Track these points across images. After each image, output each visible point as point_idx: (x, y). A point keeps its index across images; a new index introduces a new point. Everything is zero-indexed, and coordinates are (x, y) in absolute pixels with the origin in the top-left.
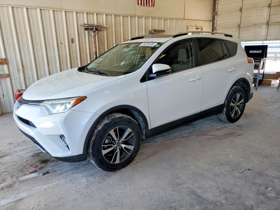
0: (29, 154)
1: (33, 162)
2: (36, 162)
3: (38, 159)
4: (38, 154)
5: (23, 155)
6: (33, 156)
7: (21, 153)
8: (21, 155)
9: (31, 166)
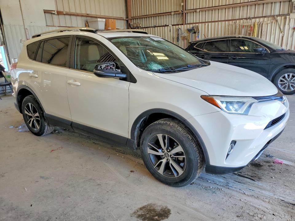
0: (261, 184)
1: (267, 172)
2: (265, 170)
3: (259, 171)
4: (251, 178)
5: (269, 188)
6: (260, 179)
7: (267, 193)
8: (269, 191)
9: (274, 170)
